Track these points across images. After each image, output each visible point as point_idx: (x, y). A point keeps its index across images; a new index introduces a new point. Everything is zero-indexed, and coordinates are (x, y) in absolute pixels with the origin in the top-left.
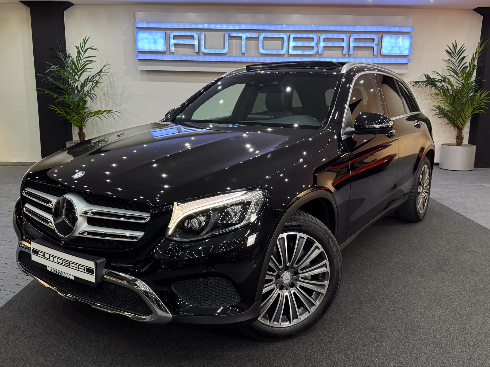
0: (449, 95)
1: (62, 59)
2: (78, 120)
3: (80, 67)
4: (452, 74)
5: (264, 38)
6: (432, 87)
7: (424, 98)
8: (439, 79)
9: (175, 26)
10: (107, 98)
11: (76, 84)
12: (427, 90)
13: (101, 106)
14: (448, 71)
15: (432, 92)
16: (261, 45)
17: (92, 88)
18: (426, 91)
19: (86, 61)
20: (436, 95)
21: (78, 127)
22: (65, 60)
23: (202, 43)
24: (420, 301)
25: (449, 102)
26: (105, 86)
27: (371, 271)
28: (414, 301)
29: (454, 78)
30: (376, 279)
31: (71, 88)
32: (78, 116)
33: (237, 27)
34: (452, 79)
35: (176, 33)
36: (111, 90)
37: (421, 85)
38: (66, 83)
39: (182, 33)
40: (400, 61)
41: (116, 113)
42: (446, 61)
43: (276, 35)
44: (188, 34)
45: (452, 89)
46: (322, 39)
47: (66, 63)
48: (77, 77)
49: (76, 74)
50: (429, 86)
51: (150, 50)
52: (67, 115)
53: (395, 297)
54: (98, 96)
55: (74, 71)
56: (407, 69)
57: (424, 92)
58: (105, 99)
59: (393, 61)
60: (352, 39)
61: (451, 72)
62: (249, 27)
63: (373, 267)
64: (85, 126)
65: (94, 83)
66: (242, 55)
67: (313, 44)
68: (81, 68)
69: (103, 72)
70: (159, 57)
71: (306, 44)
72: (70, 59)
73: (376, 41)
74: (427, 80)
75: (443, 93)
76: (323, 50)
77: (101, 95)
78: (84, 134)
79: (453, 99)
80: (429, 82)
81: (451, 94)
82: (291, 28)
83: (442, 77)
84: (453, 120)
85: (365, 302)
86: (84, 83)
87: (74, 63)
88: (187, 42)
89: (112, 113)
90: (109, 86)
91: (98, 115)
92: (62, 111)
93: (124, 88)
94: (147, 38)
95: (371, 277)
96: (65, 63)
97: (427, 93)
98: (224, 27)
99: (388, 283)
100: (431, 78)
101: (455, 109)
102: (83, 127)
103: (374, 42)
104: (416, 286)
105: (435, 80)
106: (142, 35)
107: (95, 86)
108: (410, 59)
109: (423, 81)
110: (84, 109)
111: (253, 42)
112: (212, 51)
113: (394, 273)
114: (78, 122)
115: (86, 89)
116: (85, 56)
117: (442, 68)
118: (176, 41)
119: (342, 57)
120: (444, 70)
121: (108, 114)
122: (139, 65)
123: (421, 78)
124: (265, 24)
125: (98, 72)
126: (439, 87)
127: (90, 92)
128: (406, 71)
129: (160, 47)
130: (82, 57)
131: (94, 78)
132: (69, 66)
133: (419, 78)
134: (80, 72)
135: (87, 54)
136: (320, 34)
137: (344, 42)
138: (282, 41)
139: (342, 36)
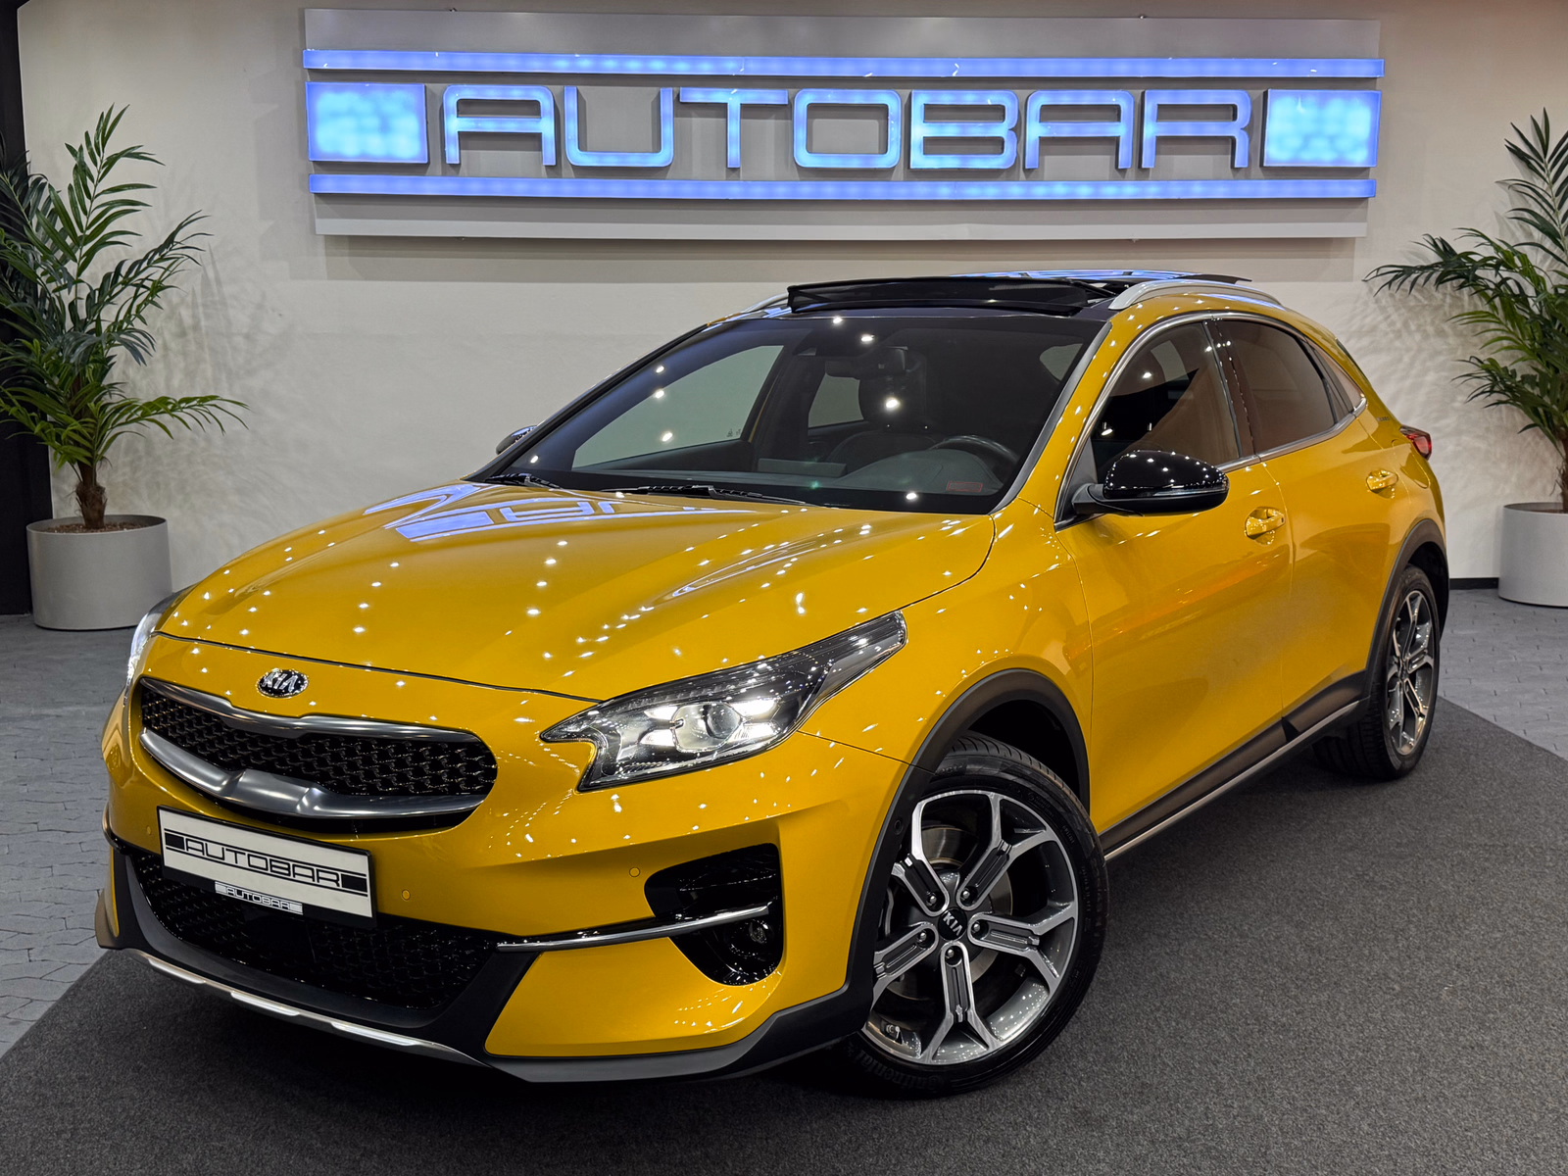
0: (1528, 316)
1: (9, 196)
2: (76, 437)
3: (88, 228)
4: (1537, 235)
5: (812, 107)
6: (1461, 287)
7: (1430, 329)
8: (1487, 255)
9: (464, 63)
10: (193, 347)
11: (67, 297)
12: (1444, 301)
13: (168, 380)
14: (1521, 226)
15: (1463, 306)
16: (800, 135)
17: (133, 312)
18: (1440, 303)
19: (112, 204)
20: (1476, 316)
21: (76, 466)
22: (22, 199)
23: (571, 128)
24: (1485, 1119)
25: (1527, 343)
26: (183, 301)
27: (1289, 1011)
28: (1464, 1120)
29: (1544, 252)
30: (1311, 1042)
31: (45, 312)
32: (81, 423)
33: (706, 68)
34: (1535, 257)
35: (469, 92)
36: (208, 316)
37: (1421, 281)
38: (28, 291)
39: (492, 92)
40: (1336, 188)
41: (229, 407)
42: (1510, 187)
43: (857, 97)
44: (516, 93)
45: (1538, 293)
46: (1034, 109)
47: (27, 211)
48: (72, 267)
49: (66, 253)
50: (1448, 283)
51: (363, 155)
52: (33, 418)
53: (1393, 1106)
54: (159, 343)
55: (59, 243)
56: (1363, 219)
57: (1430, 306)
58: (185, 354)
59: (1311, 188)
60: (1150, 109)
61: (1532, 228)
62: (753, 67)
63: (1295, 996)
64: (103, 458)
65: (142, 290)
66: (727, 176)
67: (1000, 130)
68: (88, 233)
69: (179, 246)
70: (402, 185)
71: (976, 130)
72: (46, 193)
73: (1243, 114)
74: (1440, 260)
75: (1504, 308)
76: (1042, 153)
77: (167, 336)
78: (101, 490)
79: (1544, 334)
80: (1451, 269)
81: (1536, 310)
82: (917, 70)
83: (1497, 249)
84: (1545, 412)
85: (1283, 1133)
86: (101, 289)
87: (59, 211)
88: (511, 125)
89: (213, 410)
90: (199, 301)
91: (156, 417)
92: (13, 405)
93: (260, 307)
94: (351, 113)
95: (1292, 1034)
96: (23, 211)
97: (1441, 312)
98: (658, 66)
99: (1360, 1054)
100: (1458, 252)
101: (1551, 371)
102: (98, 464)
103: (1235, 118)
104: (1464, 1062)
105: (1472, 261)
106: (330, 100)
107: (146, 302)
108: (1373, 184)
109: (1425, 264)
110: (100, 390)
111: (771, 125)
112: (611, 161)
113: (1378, 1016)
114: (77, 444)
115: (108, 315)
116: (104, 185)
117: (1497, 214)
118: (467, 124)
119: (1113, 179)
120: (1507, 221)
121: (196, 410)
122: (320, 217)
123: (1418, 255)
124: (813, 54)
125: (157, 247)
126: (1487, 287)
127: (125, 325)
128: (1364, 225)
129: (406, 144)
130: (95, 186)
131: (142, 268)
132: (41, 221)
133: (1411, 253)
134: (86, 248)
135: (114, 178)
136: (1029, 91)
137: (1119, 120)
138: (883, 121)
139: (1112, 98)
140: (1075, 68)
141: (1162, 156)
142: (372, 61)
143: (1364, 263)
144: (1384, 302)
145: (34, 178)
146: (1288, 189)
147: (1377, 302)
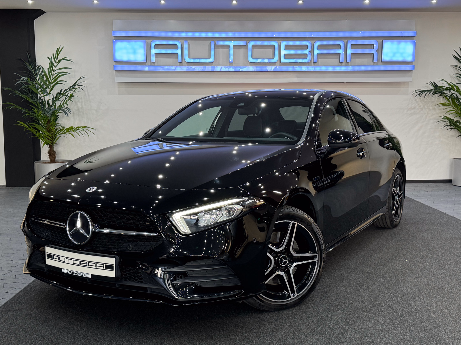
0: (459, 104)
1: (31, 71)
2: (48, 137)
3: (53, 79)
5: (253, 46)
6: (440, 96)
7: (431, 108)
8: (447, 87)
9: (156, 34)
10: (81, 113)
11: (47, 98)
12: (435, 100)
13: (74, 122)
14: (457, 78)
15: (440, 101)
16: (250, 53)
17: (65, 102)
19: (59, 73)
20: (444, 104)
21: (48, 145)
22: (34, 72)
23: (186, 52)
25: (459, 112)
26: (78, 101)
28: (412, 291)
31: (40, 103)
32: (49, 133)
33: (224, 35)
35: (158, 42)
36: (85, 105)
37: (428, 94)
38: (36, 96)
39: (164, 42)
40: (403, 68)
41: (91, 130)
42: (454, 67)
43: (266, 43)
44: (171, 42)
46: (316, 46)
48: (48, 90)
49: (47, 86)
50: (436, 95)
51: (128, 60)
52: (36, 132)
54: (72, 110)
55: (45, 83)
56: (411, 76)
57: (431, 101)
58: (79, 115)
60: (349, 46)
61: (460, 79)
62: (237, 35)
64: (56, 143)
65: (67, 97)
66: (229, 65)
67: (306, 52)
68: (53, 81)
69: (77, 85)
70: (139, 68)
71: (299, 52)
72: (41, 70)
73: (376, 47)
74: (434, 88)
75: (452, 102)
76: (318, 58)
78: (55, 152)
80: (436, 91)
82: (283, 35)
83: (449, 84)
86: (56, 97)
87: (46, 75)
89: (86, 130)
90: (83, 100)
91: (70, 132)
92: (31, 128)
93: (100, 102)
94: (125, 48)
96: (35, 75)
97: (434, 103)
98: (210, 35)
100: (439, 86)
102: (54, 145)
103: (373, 48)
105: (443, 88)
106: (119, 45)
107: (68, 100)
108: (414, 66)
109: (429, 89)
110: (56, 125)
111: (242, 51)
112: (197, 61)
114: (48, 139)
115: (58, 104)
116: (57, 68)
117: (449, 75)
118: (157, 51)
119: (338, 66)
120: (453, 77)
121: (81, 130)
122: (116, 77)
123: (427, 87)
124: (254, 32)
125: (71, 85)
126: (447, 96)
127: (63, 106)
128: (411, 78)
129: (140, 57)
130: (55, 68)
131: (67, 91)
132: (40, 77)
133: (425, 86)
134: (52, 85)
135: (60, 66)
136: (314, 41)
137: (340, 49)
138: (273, 50)
139: (338, 43)
140: (327, 34)
141: (353, 59)
142: (131, 34)
143: (412, 89)
144: (418, 100)
145: (38, 66)
146: (389, 68)
147: (416, 100)
